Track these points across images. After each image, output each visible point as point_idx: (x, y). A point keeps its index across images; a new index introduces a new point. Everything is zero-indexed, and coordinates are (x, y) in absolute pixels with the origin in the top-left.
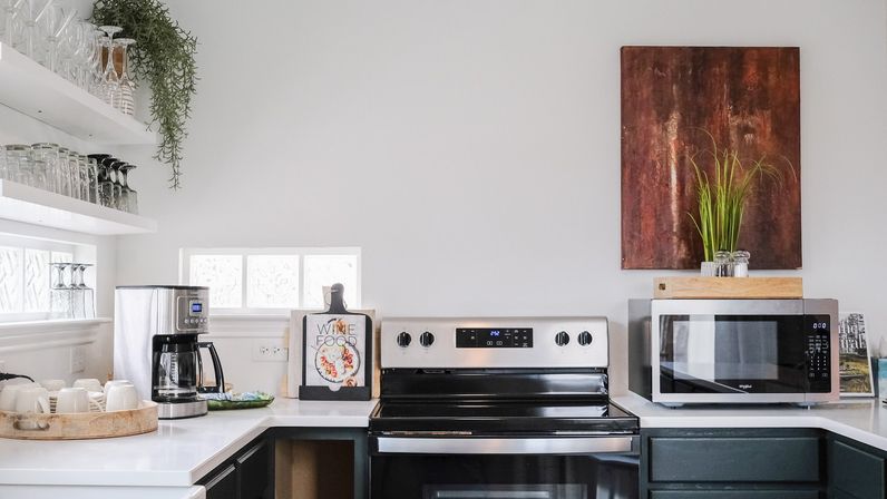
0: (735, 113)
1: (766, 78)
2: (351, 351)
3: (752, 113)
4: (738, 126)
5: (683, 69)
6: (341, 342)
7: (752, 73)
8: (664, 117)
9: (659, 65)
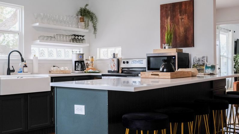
0: (180, 15)
1: (186, 8)
2: (115, 64)
3: (183, 15)
4: (181, 18)
5: (171, 8)
6: (113, 63)
7: (184, 7)
8: (167, 18)
9: (166, 8)
